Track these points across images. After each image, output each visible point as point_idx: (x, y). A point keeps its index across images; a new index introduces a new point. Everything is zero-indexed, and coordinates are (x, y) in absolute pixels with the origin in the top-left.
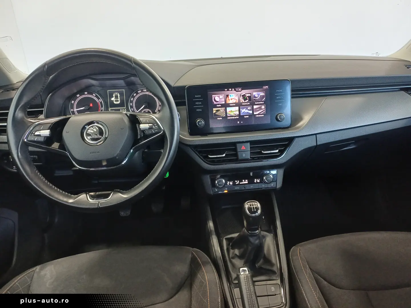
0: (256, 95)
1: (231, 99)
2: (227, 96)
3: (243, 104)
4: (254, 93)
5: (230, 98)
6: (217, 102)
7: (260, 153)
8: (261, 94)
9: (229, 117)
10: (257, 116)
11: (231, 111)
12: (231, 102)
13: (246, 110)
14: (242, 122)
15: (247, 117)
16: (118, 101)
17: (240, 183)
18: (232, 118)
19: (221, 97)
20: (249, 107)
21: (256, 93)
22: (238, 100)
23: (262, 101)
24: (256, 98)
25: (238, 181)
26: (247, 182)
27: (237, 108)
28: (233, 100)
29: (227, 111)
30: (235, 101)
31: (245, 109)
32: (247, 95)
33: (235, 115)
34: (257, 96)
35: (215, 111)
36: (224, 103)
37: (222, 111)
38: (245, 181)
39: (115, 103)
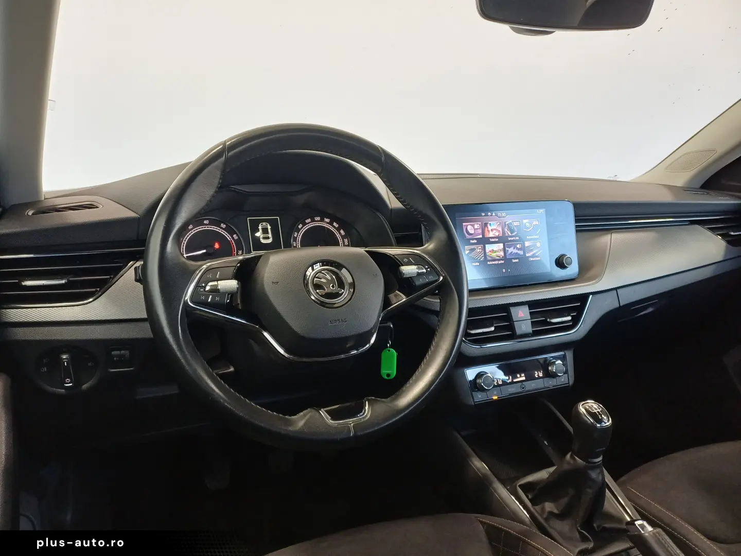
0: (528, 225)
1: (492, 230)
2: (486, 225)
3: (510, 239)
4: (525, 221)
5: (490, 228)
6: (471, 234)
7: (545, 323)
8: (534, 223)
9: (489, 261)
10: (531, 259)
11: (493, 251)
12: (491, 235)
13: (514, 249)
14: (509, 270)
15: (517, 261)
16: (268, 238)
17: (515, 380)
18: (494, 263)
19: (476, 226)
20: (517, 244)
21: (527, 221)
22: (501, 232)
23: (537, 235)
24: (528, 228)
25: (511, 377)
26: (524, 378)
27: (501, 245)
28: (494, 231)
29: (487, 251)
30: (497, 234)
31: (512, 248)
32: (515, 224)
33: (498, 258)
34: (529, 225)
35: (469, 251)
36: (481, 236)
37: (478, 251)
38: (521, 376)
39: (263, 241)
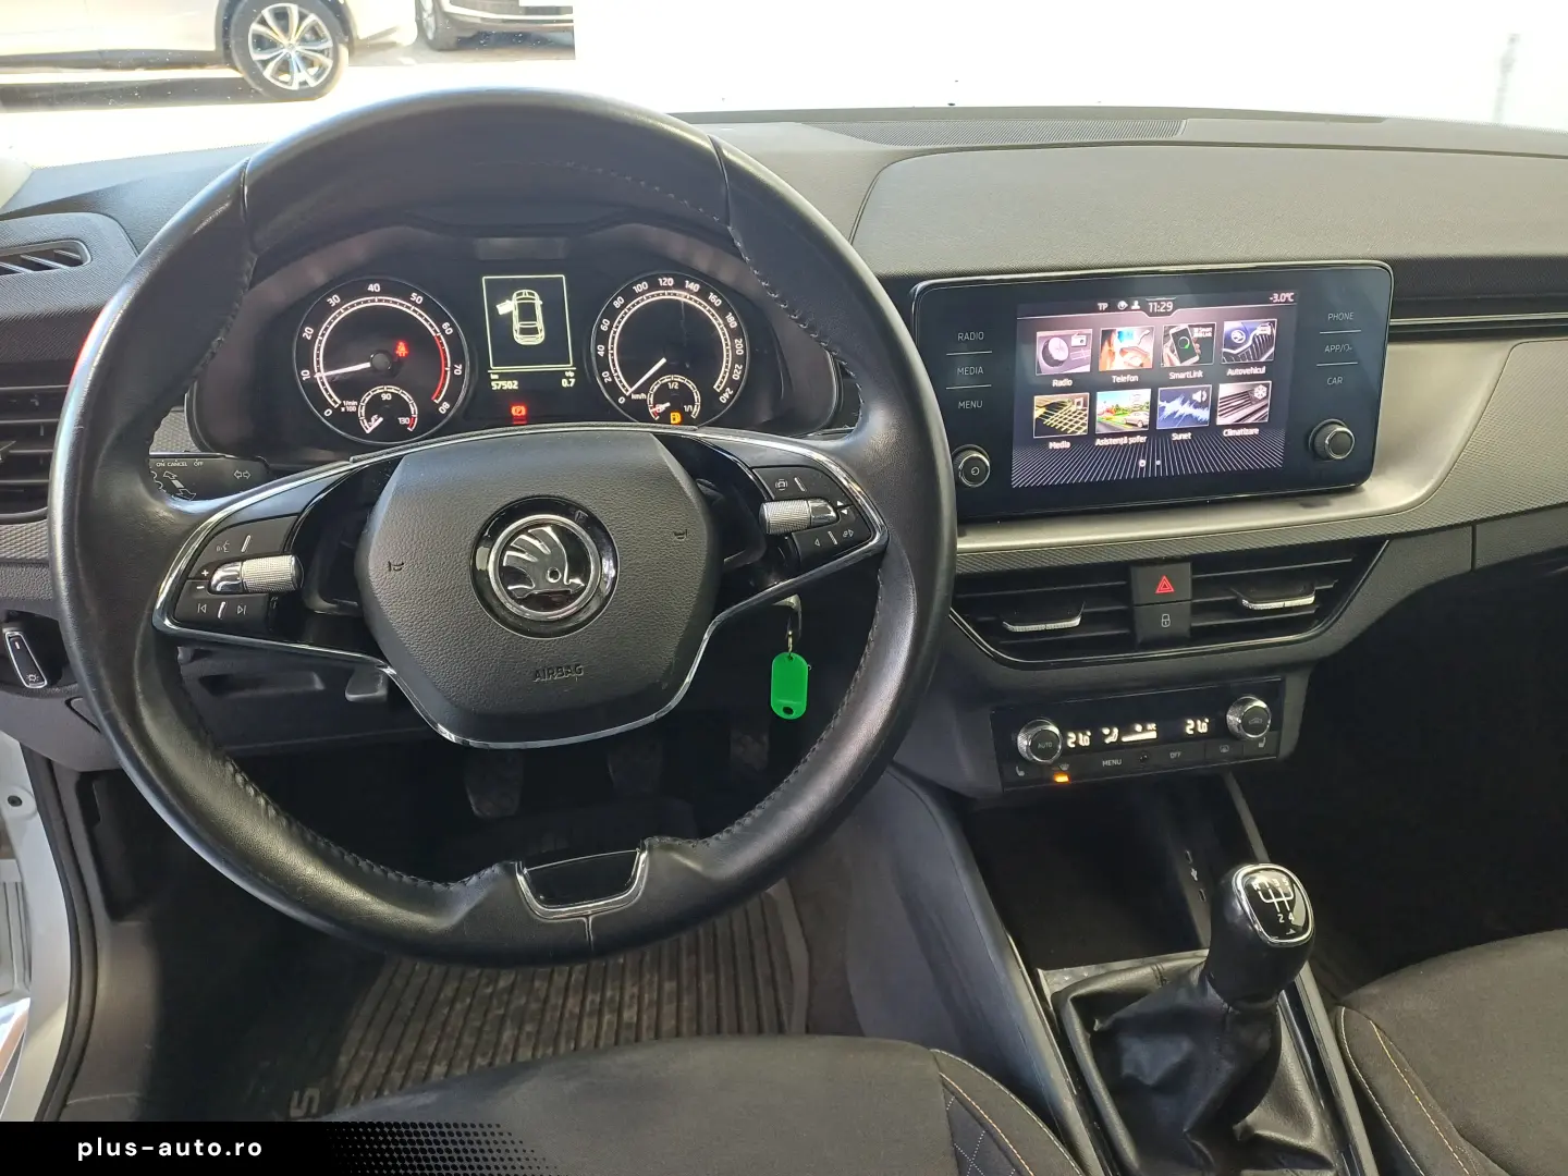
0: (1237, 336)
1: (1123, 352)
2: (1107, 335)
3: (1173, 376)
4: (1228, 326)
5: (1117, 344)
6: (1058, 363)
7: (1235, 608)
8: (1258, 331)
9: (1103, 436)
10: (1231, 432)
11: (1116, 410)
12: (1119, 364)
13: (1183, 402)
14: (1158, 463)
15: (1187, 436)
16: (534, 331)
17: (1125, 739)
18: (1114, 441)
19: (1075, 341)
20: (1196, 391)
21: (1237, 324)
22: (1151, 357)
23: (1260, 365)
24: (1235, 346)
25: (1116, 731)
26: (1153, 735)
27: (1145, 395)
28: (1130, 355)
29: (1098, 411)
30: (1136, 362)
31: (1177, 402)
32: (1197, 333)
33: (1129, 429)
34: (1239, 336)
35: (1044, 410)
36: (1087, 369)
37: (1073, 409)
38: (1144, 730)
39: (520, 339)
